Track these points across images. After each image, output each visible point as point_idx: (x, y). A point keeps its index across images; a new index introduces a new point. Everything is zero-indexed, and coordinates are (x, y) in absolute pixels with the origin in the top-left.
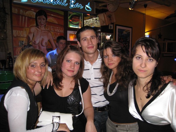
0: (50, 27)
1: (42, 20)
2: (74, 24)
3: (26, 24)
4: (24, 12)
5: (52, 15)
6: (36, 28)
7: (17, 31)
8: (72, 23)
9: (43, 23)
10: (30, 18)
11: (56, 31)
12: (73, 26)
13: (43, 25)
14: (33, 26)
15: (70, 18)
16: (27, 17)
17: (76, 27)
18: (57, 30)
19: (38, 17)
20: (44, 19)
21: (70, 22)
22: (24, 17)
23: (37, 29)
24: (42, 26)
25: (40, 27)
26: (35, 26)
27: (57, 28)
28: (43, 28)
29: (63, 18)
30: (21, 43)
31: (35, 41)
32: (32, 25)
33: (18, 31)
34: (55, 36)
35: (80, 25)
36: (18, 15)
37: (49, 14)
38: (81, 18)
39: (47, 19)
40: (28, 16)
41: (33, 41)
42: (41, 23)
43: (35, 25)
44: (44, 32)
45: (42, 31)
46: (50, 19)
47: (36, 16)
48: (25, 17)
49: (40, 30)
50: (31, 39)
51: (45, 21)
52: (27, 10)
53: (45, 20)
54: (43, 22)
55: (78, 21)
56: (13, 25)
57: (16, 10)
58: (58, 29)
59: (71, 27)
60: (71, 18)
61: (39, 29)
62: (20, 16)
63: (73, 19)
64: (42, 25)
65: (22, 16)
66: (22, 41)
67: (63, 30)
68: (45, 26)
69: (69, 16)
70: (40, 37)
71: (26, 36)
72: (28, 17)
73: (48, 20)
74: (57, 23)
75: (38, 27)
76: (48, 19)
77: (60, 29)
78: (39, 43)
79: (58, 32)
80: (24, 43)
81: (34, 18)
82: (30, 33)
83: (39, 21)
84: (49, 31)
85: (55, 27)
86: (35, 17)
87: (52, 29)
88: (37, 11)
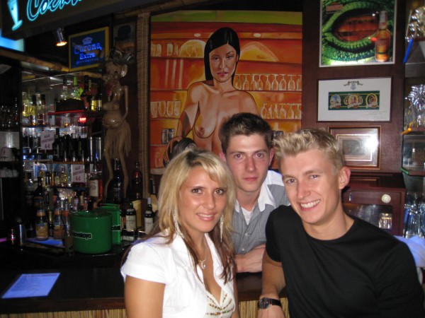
0: (249, 79)
1: (224, 59)
2: (346, 50)
3: (180, 80)
4: (177, 48)
5: (257, 35)
6: (206, 89)
7: (158, 105)
8: (339, 49)
9: (226, 70)
10: (189, 61)
11: (271, 87)
12: (342, 59)
13: (226, 75)
14: (198, 83)
15: (328, 31)
16: (182, 62)
17: (357, 59)
18: (275, 85)
19: (211, 54)
20: (228, 57)
21: (331, 44)
22: (175, 63)
23: (208, 91)
24: (222, 79)
25: (219, 82)
26: (204, 82)
27: (276, 75)
28: (226, 85)
29: (299, 36)
30: (166, 135)
31: (202, 129)
32: (194, 81)
33: (160, 103)
34: (267, 107)
35: (381, 49)
36: (163, 59)
37: (247, 35)
38: (389, 17)
39: (238, 53)
40: (185, 56)
41: (197, 129)
42: (219, 69)
43: (203, 78)
44: (230, 98)
45: (222, 94)
46: (251, 51)
47: (208, 50)
48: (178, 59)
49: (217, 92)
50: (192, 122)
51: (233, 59)
52: (185, 40)
53: (232, 56)
54: (226, 66)
55: (370, 33)
56: (151, 89)
57: (159, 47)
58: (279, 79)
59: (334, 63)
60: (334, 30)
61: (216, 89)
62: (168, 61)
63: (343, 30)
64: (223, 76)
65: (172, 59)
66: (170, 130)
67: (299, 80)
68: (233, 76)
69: (326, 21)
70: (218, 114)
71: (178, 115)
72: (185, 59)
73: (242, 56)
74: (274, 59)
75: (212, 85)
76: (242, 53)
77: (287, 79)
78: (214, 132)
79: (278, 91)
80: (173, 136)
81: (201, 59)
82: (190, 103)
83: (214, 64)
84: (245, 91)
85: (267, 76)
86: (203, 57)
87: (256, 85)
88: (209, 37)
